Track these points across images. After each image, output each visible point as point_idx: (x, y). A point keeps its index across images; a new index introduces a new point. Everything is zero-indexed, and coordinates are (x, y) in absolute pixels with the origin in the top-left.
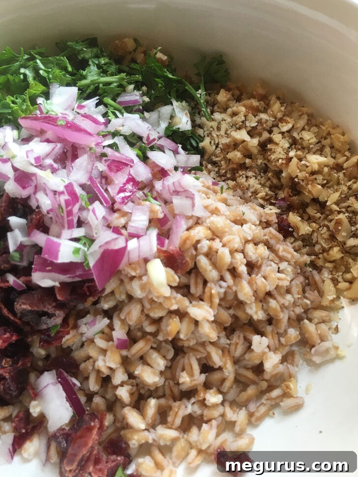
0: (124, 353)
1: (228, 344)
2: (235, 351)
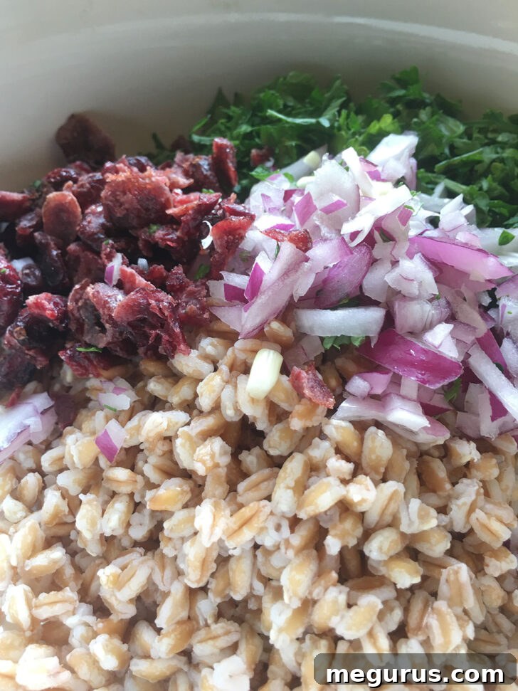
0: (103, 462)
1: (206, 620)
2: (200, 642)
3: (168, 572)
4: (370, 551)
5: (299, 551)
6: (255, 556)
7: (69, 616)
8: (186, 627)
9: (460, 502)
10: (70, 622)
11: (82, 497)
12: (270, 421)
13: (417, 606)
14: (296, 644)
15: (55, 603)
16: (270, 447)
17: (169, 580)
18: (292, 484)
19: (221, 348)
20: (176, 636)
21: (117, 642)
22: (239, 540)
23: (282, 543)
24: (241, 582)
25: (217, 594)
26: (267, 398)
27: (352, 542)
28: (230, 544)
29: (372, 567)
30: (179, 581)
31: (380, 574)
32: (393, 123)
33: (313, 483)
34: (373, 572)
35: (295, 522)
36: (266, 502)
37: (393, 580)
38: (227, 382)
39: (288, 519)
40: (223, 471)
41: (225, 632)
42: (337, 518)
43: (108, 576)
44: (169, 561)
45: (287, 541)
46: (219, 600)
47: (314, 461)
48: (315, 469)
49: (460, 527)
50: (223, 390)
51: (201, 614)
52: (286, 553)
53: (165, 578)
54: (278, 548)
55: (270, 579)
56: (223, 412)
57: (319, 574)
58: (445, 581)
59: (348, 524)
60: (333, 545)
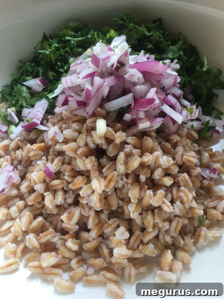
0: (48, 180)
1: (105, 221)
2: (106, 228)
3: (87, 209)
4: (155, 177)
5: (132, 184)
6: (116, 193)
7: (54, 238)
8: (100, 225)
9: (178, 154)
10: (55, 240)
11: (44, 194)
12: (107, 145)
13: (174, 191)
14: (140, 216)
15: (47, 235)
16: (110, 154)
17: (88, 212)
18: (122, 162)
19: (81, 126)
20: (97, 229)
21: (75, 240)
22: (110, 187)
23: (125, 184)
24: (114, 203)
25: (106, 210)
26: (104, 136)
27: (149, 175)
28: (107, 190)
29: (156, 182)
30: (92, 210)
31: (160, 184)
32: (115, 33)
33: (129, 160)
34: (157, 184)
35: (127, 175)
36: (115, 172)
37: (165, 184)
38: (87, 135)
39: (124, 175)
40: (96, 167)
41: (113, 222)
42: (141, 169)
43: (65, 217)
44: (85, 206)
45: (127, 183)
46: (108, 212)
47: (127, 153)
48: (129, 156)
49: (180, 163)
50: (87, 138)
51: (103, 219)
52: (128, 186)
53: (86, 211)
54: (124, 186)
55: (124, 199)
56: (89, 146)
57: (141, 189)
58: (181, 181)
59: (145, 170)
60: (143, 178)
